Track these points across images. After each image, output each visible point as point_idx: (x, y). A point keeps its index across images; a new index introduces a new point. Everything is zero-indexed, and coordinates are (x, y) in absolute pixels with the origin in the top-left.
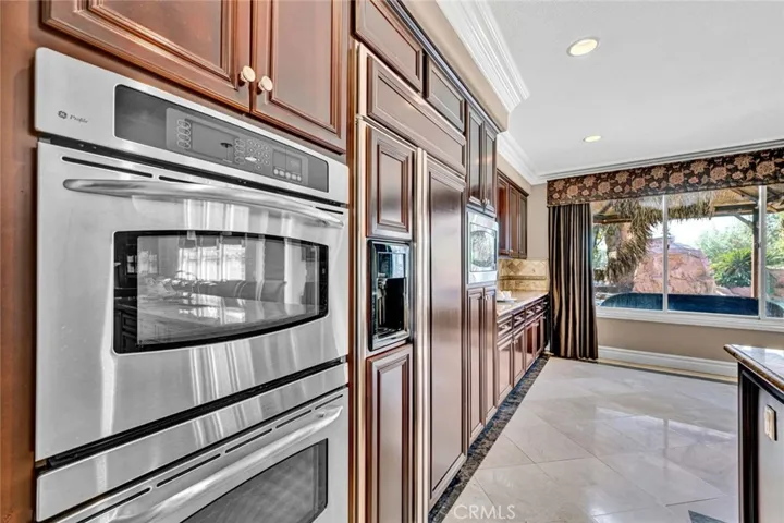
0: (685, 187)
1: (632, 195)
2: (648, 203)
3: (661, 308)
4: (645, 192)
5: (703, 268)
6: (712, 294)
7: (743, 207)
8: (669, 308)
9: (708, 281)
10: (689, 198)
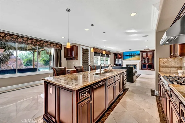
0: (22, 43)
1: (6, 40)
2: (12, 44)
3: (16, 73)
4: (11, 41)
5: (21, 62)
6: (23, 68)
7: (31, 50)
8: (18, 73)
9: (22, 65)
10: (23, 46)
